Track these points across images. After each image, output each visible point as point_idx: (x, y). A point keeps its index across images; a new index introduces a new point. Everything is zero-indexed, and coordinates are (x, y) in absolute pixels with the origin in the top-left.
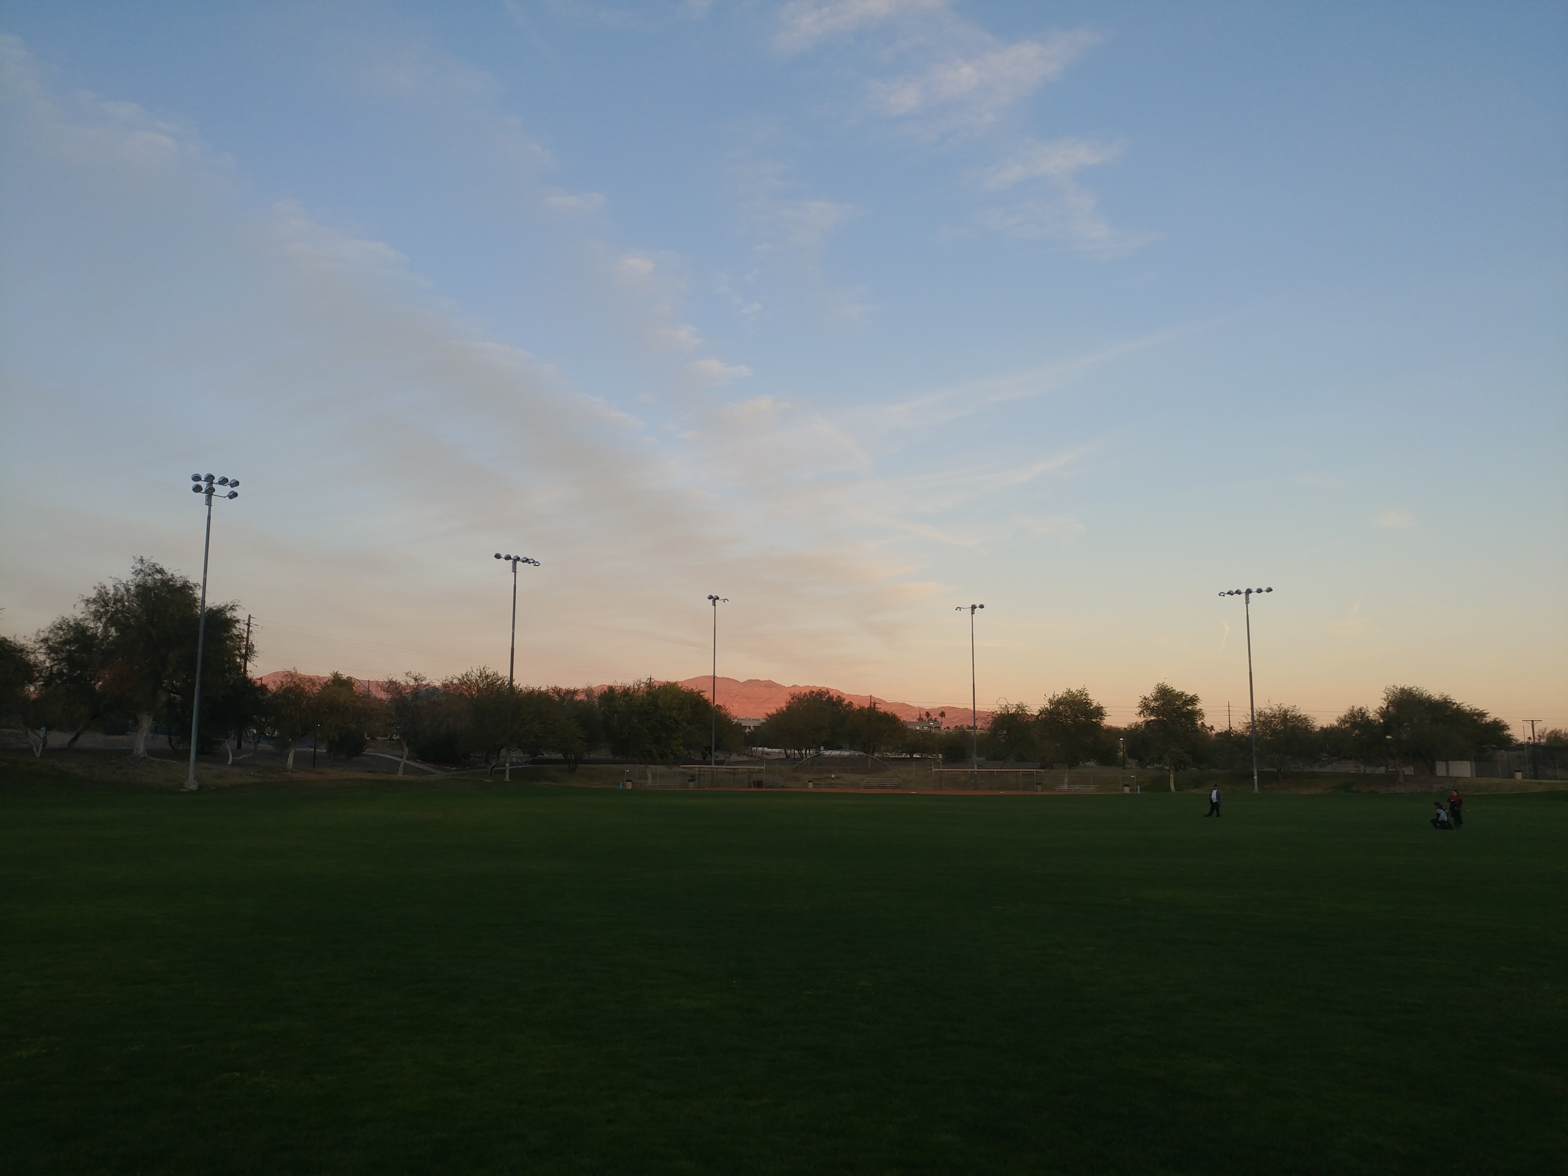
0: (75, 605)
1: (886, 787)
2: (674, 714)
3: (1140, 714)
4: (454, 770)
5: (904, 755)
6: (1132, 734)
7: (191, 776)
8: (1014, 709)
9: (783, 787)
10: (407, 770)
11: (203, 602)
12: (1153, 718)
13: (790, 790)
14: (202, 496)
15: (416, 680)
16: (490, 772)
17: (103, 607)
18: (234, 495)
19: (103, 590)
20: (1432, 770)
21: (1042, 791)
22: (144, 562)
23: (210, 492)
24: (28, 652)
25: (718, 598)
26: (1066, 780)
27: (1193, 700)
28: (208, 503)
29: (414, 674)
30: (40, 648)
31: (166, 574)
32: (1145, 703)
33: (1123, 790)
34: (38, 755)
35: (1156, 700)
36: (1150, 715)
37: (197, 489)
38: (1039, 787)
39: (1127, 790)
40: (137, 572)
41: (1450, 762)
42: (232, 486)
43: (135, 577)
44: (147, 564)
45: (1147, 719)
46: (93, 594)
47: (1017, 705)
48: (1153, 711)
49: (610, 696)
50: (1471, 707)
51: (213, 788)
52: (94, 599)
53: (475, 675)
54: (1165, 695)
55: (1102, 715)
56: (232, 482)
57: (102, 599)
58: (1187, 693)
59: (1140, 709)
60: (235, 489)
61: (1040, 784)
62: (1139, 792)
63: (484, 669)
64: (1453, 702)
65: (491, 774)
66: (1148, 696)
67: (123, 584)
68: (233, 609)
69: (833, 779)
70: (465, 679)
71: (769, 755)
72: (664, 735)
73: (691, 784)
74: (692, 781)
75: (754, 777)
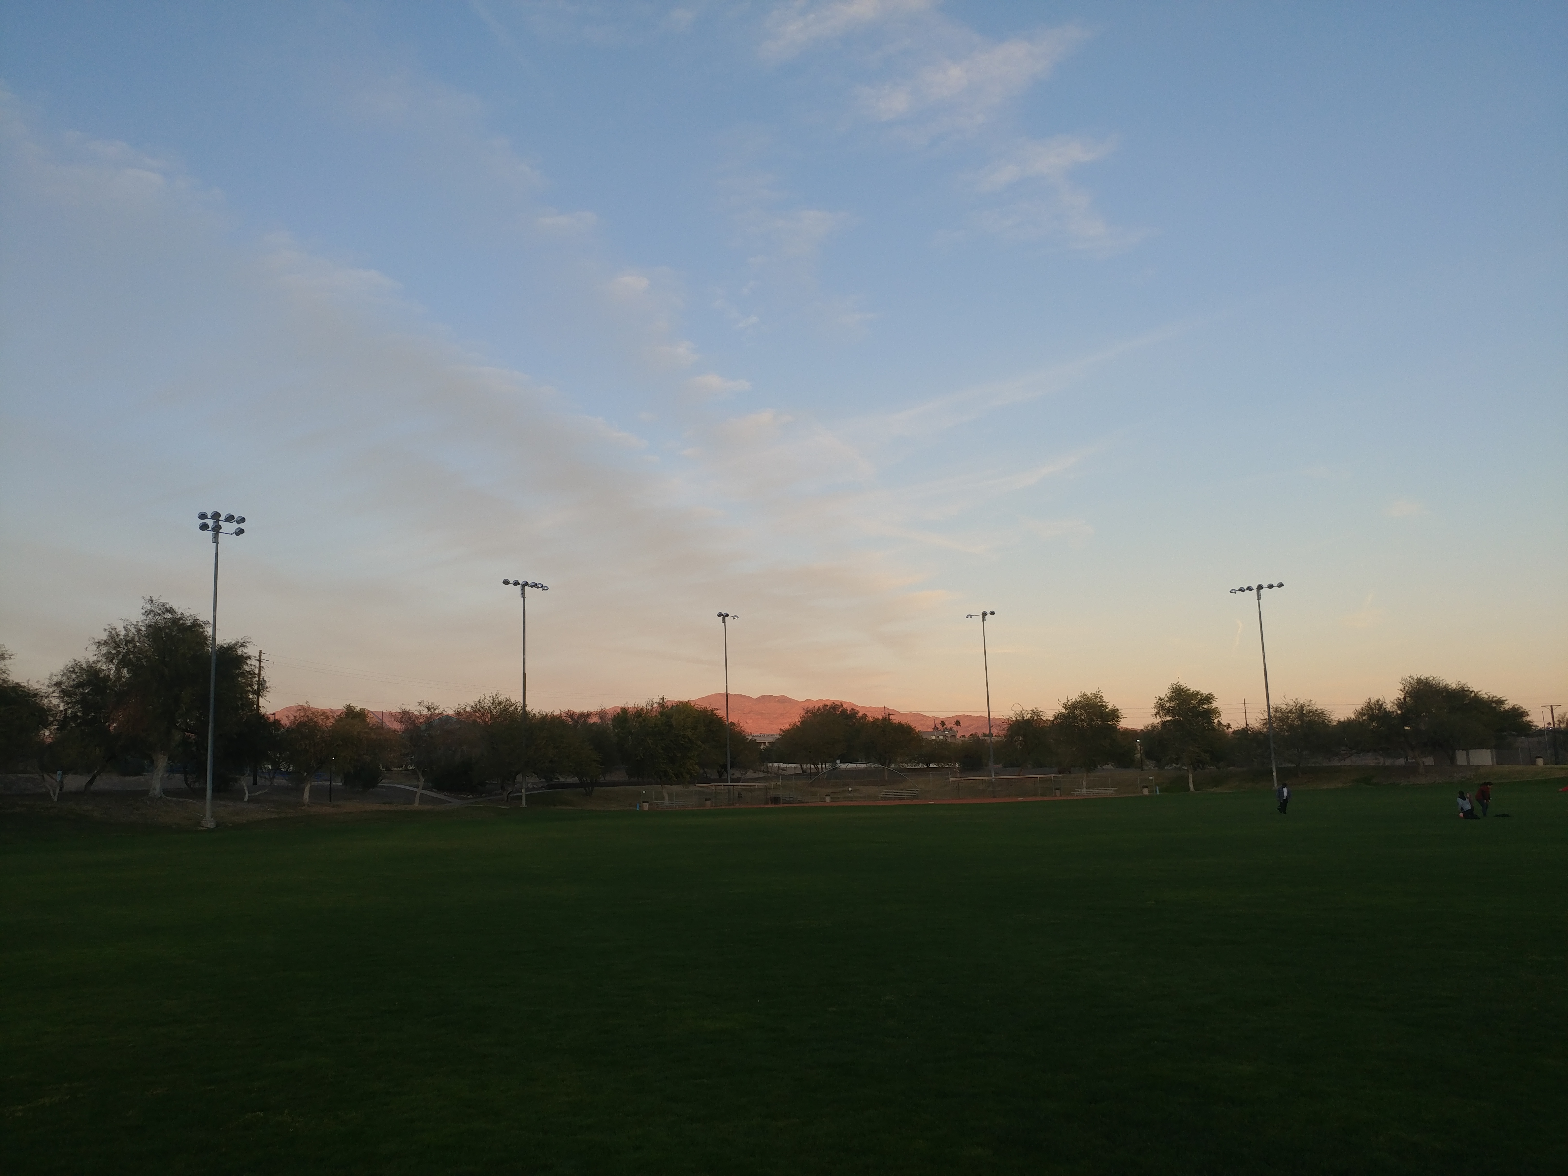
0: (87, 648)
1: (903, 799)
2: (689, 733)
4: (470, 798)
5: (920, 766)
6: (1148, 735)
7: (208, 814)
8: (1029, 715)
9: (800, 802)
10: (424, 799)
11: (214, 639)
12: (1169, 718)
13: (810, 804)
14: (209, 534)
15: (429, 709)
16: (506, 799)
17: (114, 648)
18: (240, 532)
19: (113, 632)
20: (1453, 759)
21: (1061, 796)
22: (154, 602)
23: (217, 529)
24: (42, 696)
25: (727, 615)
26: (1084, 784)
27: (1209, 699)
28: (215, 540)
29: (427, 704)
30: (54, 692)
31: (176, 613)
32: (1160, 703)
33: (1142, 792)
34: (56, 800)
35: (1171, 700)
36: (1166, 715)
37: (204, 527)
38: (1058, 792)
39: (1146, 792)
40: (147, 613)
41: (1471, 752)
42: (238, 522)
43: (145, 618)
44: (157, 604)
45: (1163, 719)
46: (104, 636)
47: (1032, 711)
48: (1168, 711)
49: (623, 717)
50: (1489, 694)
51: (231, 825)
52: (105, 641)
53: (488, 703)
54: (1180, 695)
55: (1118, 717)
56: (239, 519)
57: (113, 641)
58: (1202, 692)
59: (1156, 710)
60: (242, 526)
61: (1058, 789)
62: (1158, 793)
63: (496, 695)
64: (1471, 690)
65: (507, 801)
66: (1163, 696)
67: (133, 625)
68: (244, 646)
69: (850, 792)
70: (478, 707)
71: (785, 770)
72: (679, 755)
73: (708, 802)
74: (709, 800)
75: (772, 794)
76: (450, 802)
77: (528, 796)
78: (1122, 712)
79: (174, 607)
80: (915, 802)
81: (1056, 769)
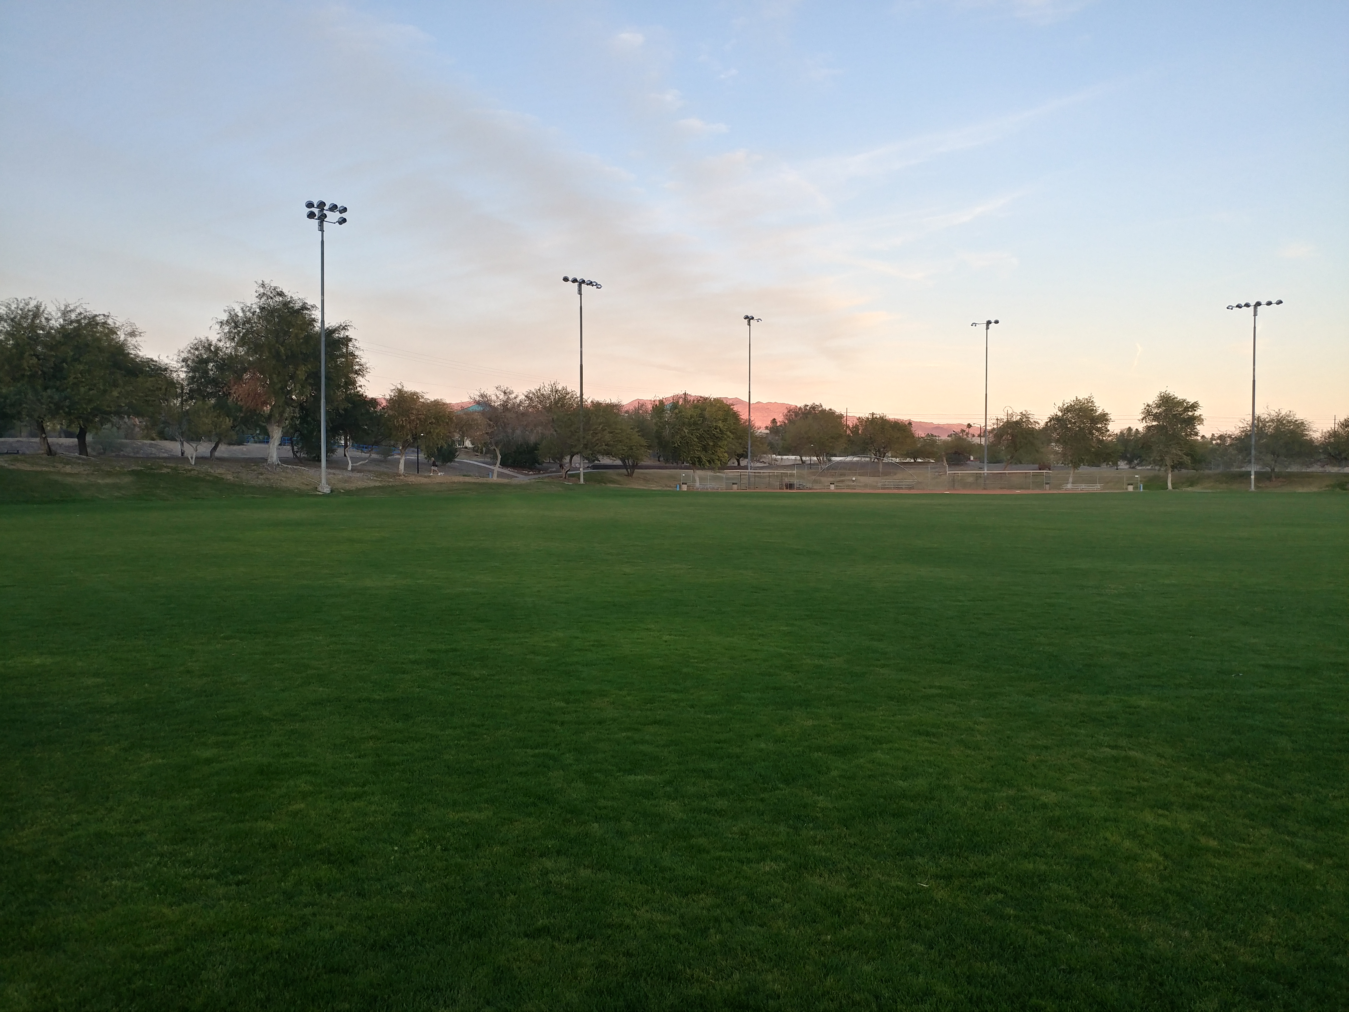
1: (901, 488)
2: (720, 424)
3: (1143, 420)
4: (531, 475)
5: (908, 460)
6: (1127, 438)
7: (324, 481)
8: (1019, 417)
9: (807, 488)
10: (498, 475)
11: (323, 322)
12: (1154, 423)
13: (818, 491)
14: (315, 222)
15: (505, 393)
16: (564, 476)
17: (235, 328)
18: (344, 220)
19: (233, 313)
21: (1050, 489)
22: (266, 286)
23: (322, 218)
24: (171, 371)
25: (753, 318)
26: (1071, 480)
27: (1194, 406)
28: (321, 228)
29: (503, 388)
30: (182, 367)
31: (285, 296)
32: (1148, 409)
33: (1126, 489)
34: (193, 463)
35: (1158, 406)
36: (1154, 420)
37: (311, 215)
38: (1047, 487)
39: (1131, 488)
40: (260, 296)
42: (341, 212)
43: (259, 300)
44: (269, 288)
45: (1148, 424)
46: (225, 317)
47: (1021, 413)
48: (1156, 417)
49: (659, 408)
51: (342, 491)
52: (227, 321)
53: (547, 391)
54: (1167, 402)
55: (1107, 420)
56: (341, 209)
57: (233, 321)
58: (1188, 400)
59: (1143, 416)
60: (344, 215)
61: (1048, 483)
62: (1142, 490)
63: (554, 383)
65: (564, 478)
66: (1151, 403)
67: (249, 306)
68: (345, 329)
69: (854, 481)
70: (539, 393)
72: (711, 444)
73: (735, 486)
74: (736, 484)
75: (787, 480)
76: (516, 477)
77: (584, 474)
78: (1111, 417)
80: (912, 492)
81: (1037, 466)
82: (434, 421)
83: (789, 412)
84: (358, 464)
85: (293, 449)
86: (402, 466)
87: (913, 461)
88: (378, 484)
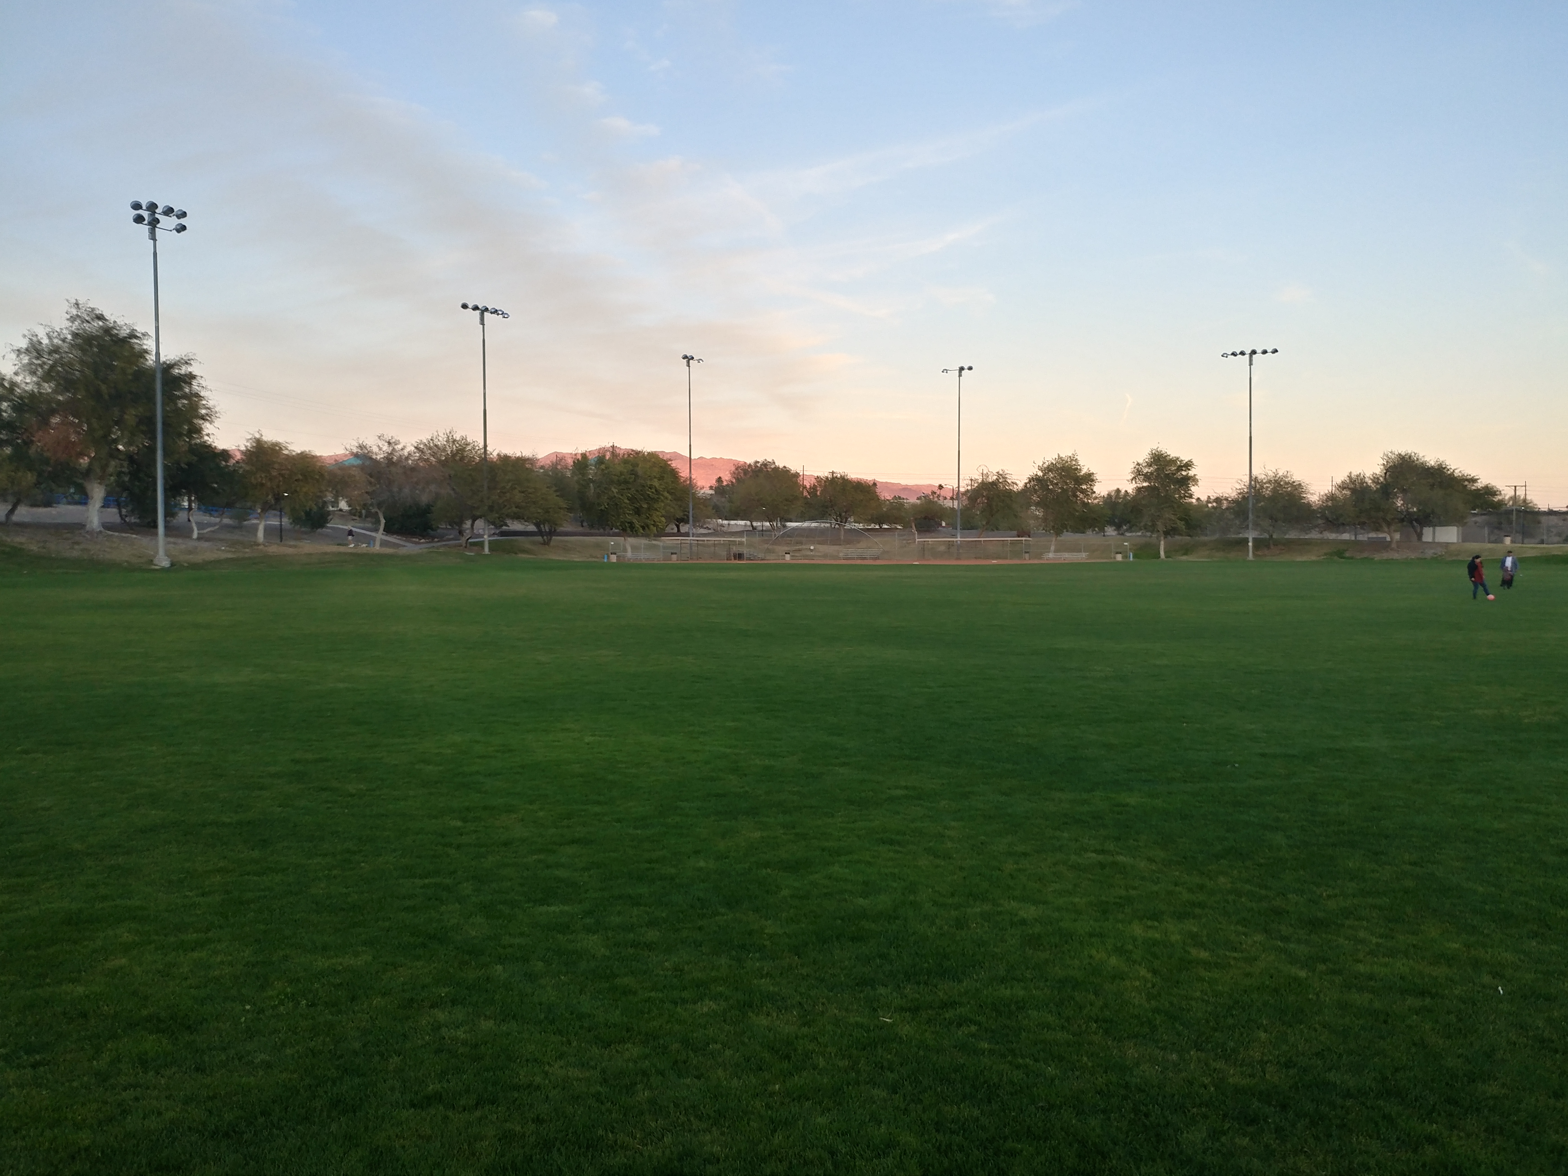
0: (4, 356)
1: (865, 559)
2: (656, 483)
3: (1132, 480)
4: (423, 543)
5: (872, 526)
6: (1114, 501)
7: (162, 552)
8: (995, 478)
9: (759, 559)
10: (384, 544)
12: (1145, 484)
13: (769, 562)
14: (144, 229)
15: (389, 443)
16: (464, 545)
17: (37, 358)
18: (182, 228)
19: (34, 339)
20: (1420, 536)
21: (1030, 559)
22: (80, 306)
23: (154, 223)
25: (692, 358)
26: (1053, 548)
27: (1188, 465)
28: (152, 236)
29: (388, 438)
31: (106, 320)
32: (1138, 469)
33: (1115, 558)
35: (1149, 465)
36: (1145, 481)
37: (139, 219)
38: (1027, 555)
39: (1119, 557)
40: (72, 319)
41: (1438, 528)
42: (179, 217)
43: (71, 324)
44: (84, 309)
45: (1138, 485)
46: (24, 344)
47: (998, 473)
48: (1147, 477)
49: (582, 463)
50: (1463, 472)
51: (186, 565)
52: (27, 350)
53: (441, 441)
54: (1159, 460)
55: (1093, 480)
56: (179, 213)
57: (35, 349)
58: (1182, 458)
59: (1133, 476)
60: (183, 221)
61: (1028, 552)
62: (1131, 559)
63: (450, 433)
64: (1448, 467)
65: (466, 547)
66: (1141, 461)
67: (57, 332)
68: (188, 364)
69: (812, 550)
70: (432, 445)
72: (645, 506)
73: (674, 556)
74: (676, 554)
75: (735, 549)
76: (405, 546)
77: (490, 542)
78: (1097, 477)
79: (104, 314)
80: (878, 562)
81: (1015, 532)
82: (300, 477)
83: (737, 469)
84: (205, 531)
85: (120, 512)
86: (261, 534)
87: (877, 527)
88: (230, 556)
